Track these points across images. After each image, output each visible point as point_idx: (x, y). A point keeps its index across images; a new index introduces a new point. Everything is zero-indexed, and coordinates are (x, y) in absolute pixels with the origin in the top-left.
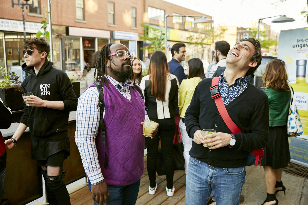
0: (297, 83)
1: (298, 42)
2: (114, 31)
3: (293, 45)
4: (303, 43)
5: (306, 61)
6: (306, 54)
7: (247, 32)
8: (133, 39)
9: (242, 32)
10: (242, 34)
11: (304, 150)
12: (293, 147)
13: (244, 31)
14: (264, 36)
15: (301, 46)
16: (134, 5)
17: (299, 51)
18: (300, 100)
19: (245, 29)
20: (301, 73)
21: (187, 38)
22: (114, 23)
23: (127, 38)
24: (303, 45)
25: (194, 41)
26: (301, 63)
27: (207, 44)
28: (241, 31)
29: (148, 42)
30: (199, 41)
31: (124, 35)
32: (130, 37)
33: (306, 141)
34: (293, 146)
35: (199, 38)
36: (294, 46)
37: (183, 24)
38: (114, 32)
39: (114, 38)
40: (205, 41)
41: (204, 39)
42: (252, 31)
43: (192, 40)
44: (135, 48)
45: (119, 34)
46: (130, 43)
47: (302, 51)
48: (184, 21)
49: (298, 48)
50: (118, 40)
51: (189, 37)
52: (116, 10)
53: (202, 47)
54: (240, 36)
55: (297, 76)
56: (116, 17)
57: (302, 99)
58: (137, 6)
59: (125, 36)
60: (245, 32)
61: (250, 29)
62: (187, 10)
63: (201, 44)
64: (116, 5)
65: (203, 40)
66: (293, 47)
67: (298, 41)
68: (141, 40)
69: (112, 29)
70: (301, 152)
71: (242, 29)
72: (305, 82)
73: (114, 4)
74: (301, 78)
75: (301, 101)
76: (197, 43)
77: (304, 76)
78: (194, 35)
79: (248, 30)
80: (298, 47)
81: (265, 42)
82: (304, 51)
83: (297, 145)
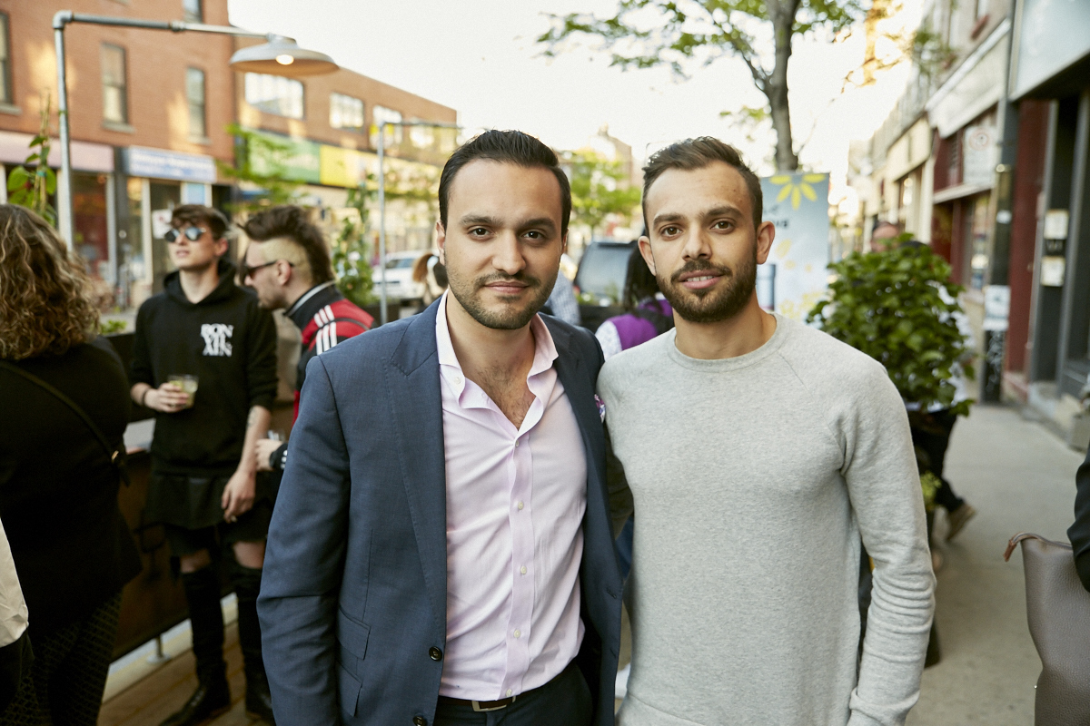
2: (127, 147)
8: (198, 176)
14: (617, 178)
16: (197, 60)
22: (127, 120)
23: (176, 174)
25: (403, 187)
29: (248, 187)
31: (161, 161)
32: (187, 171)
35: (418, 180)
37: (365, 131)
38: (125, 152)
39: (127, 170)
42: (579, 160)
43: (395, 183)
45: (146, 159)
46: (185, 189)
48: (368, 121)
50: (142, 178)
52: (133, 74)
56: (134, 98)
58: (207, 65)
59: (167, 166)
61: (574, 154)
62: (376, 86)
64: (133, 56)
68: (225, 181)
69: (118, 140)
73: (125, 52)
76: (412, 196)
78: (402, 169)
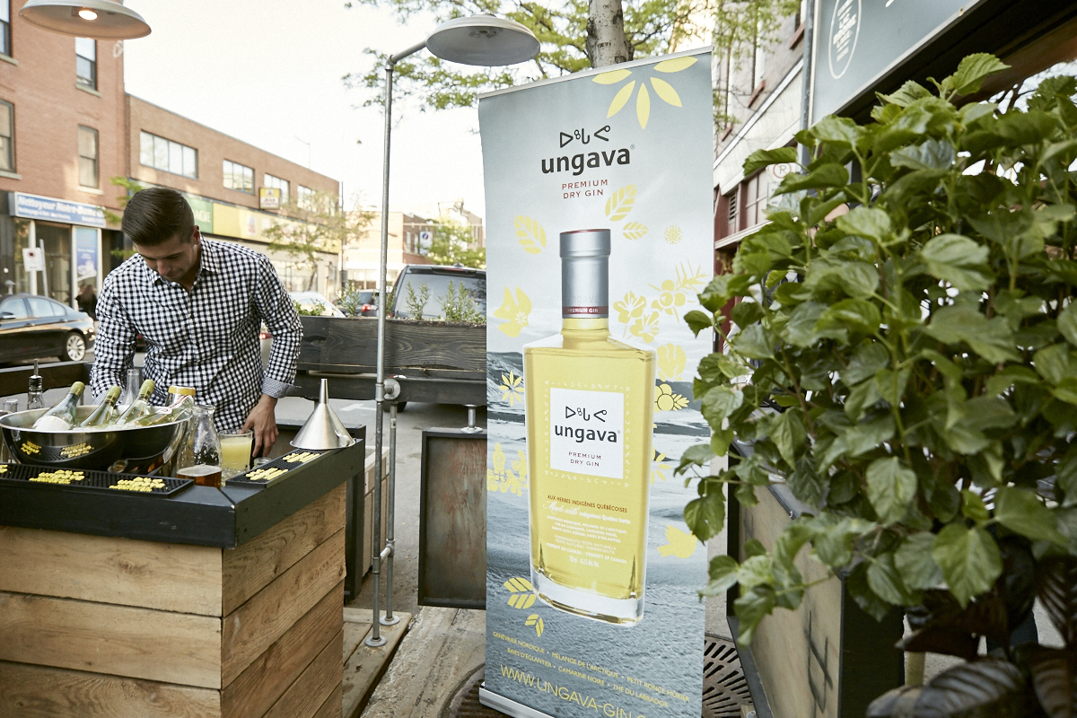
0: (569, 343)
1: (562, 146)
2: (13, 192)
3: (544, 161)
4: (586, 150)
5: (605, 236)
6: (603, 199)
7: (429, 228)
9: (418, 227)
10: (416, 232)
11: (606, 671)
12: (556, 655)
13: (421, 225)
14: (469, 241)
15: (578, 162)
16: (90, 121)
17: (569, 191)
18: (586, 426)
19: (425, 221)
20: (585, 294)
21: (269, 232)
22: (13, 169)
23: (64, 219)
24: (586, 159)
26: (584, 245)
27: (325, 252)
28: (413, 224)
30: (302, 241)
31: (50, 206)
32: (74, 215)
33: (616, 629)
34: (555, 651)
35: (301, 234)
36: (548, 168)
37: (256, 192)
38: (10, 195)
39: (11, 214)
40: (318, 244)
41: (316, 237)
42: (440, 227)
43: (279, 237)
44: (96, 249)
45: (31, 203)
46: (75, 232)
47: (582, 190)
48: (257, 186)
49: (566, 176)
50: (29, 223)
51: (273, 230)
52: (20, 128)
53: (311, 258)
54: (413, 237)
55: (568, 311)
56: (19, 148)
57: (594, 425)
58: (99, 126)
59: (55, 211)
60: (424, 228)
61: (435, 222)
63: (308, 249)
64: (19, 111)
65: (314, 239)
66: (545, 171)
67: (565, 139)
68: (115, 228)
70: (591, 679)
71: (416, 219)
72: (605, 339)
73: (12, 107)
74: (585, 323)
75: (592, 436)
76: (294, 248)
77: (602, 311)
78: (286, 225)
79: (431, 223)
80: (567, 169)
81: (470, 255)
82: (592, 188)
83: (572, 648)
